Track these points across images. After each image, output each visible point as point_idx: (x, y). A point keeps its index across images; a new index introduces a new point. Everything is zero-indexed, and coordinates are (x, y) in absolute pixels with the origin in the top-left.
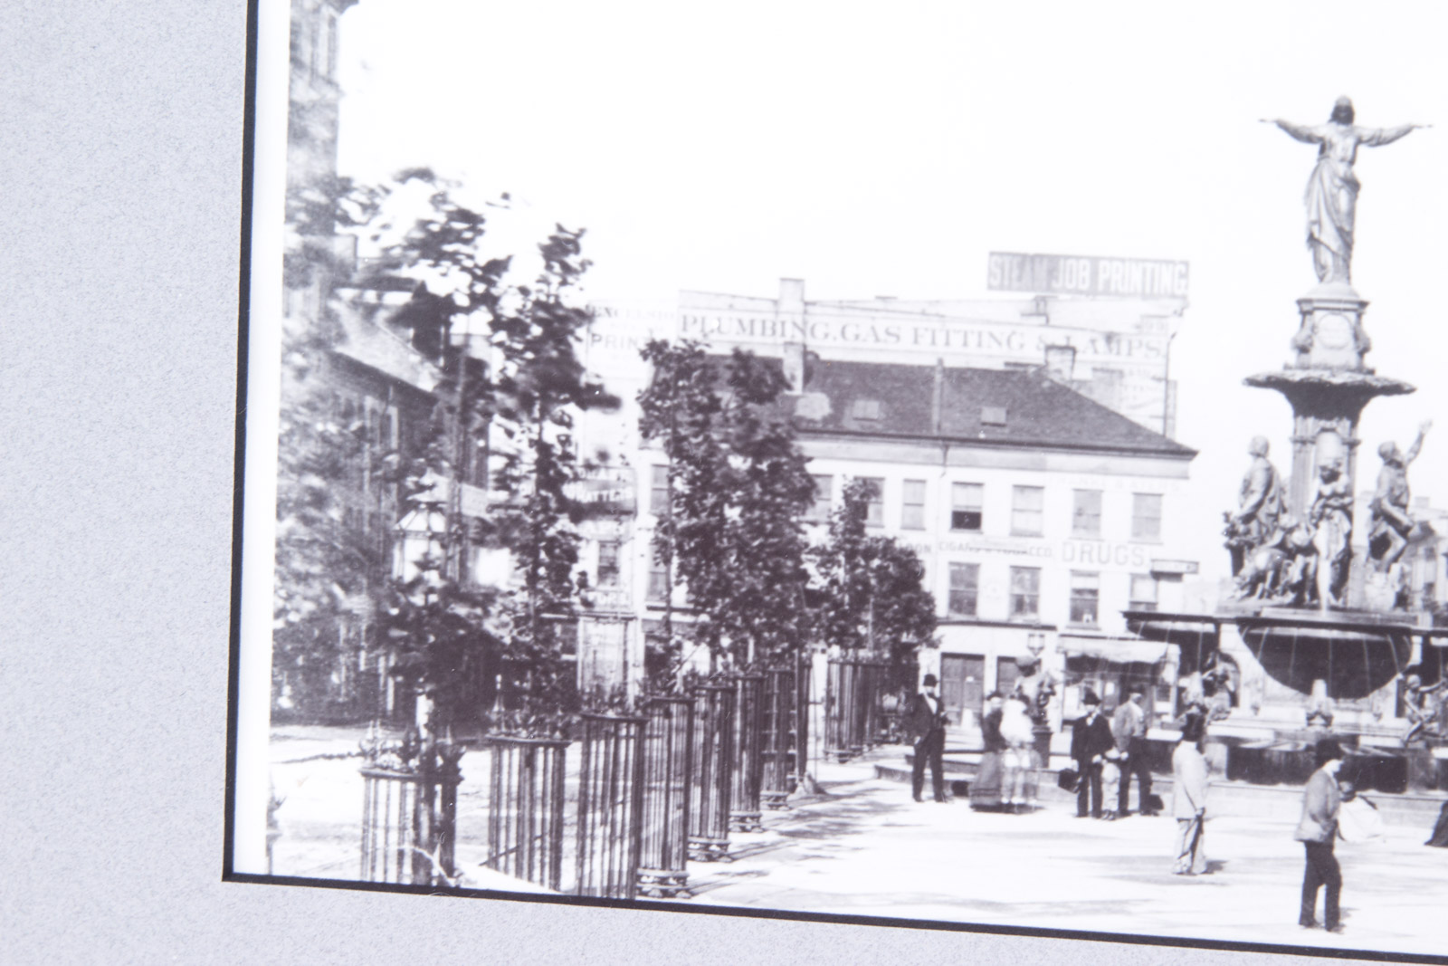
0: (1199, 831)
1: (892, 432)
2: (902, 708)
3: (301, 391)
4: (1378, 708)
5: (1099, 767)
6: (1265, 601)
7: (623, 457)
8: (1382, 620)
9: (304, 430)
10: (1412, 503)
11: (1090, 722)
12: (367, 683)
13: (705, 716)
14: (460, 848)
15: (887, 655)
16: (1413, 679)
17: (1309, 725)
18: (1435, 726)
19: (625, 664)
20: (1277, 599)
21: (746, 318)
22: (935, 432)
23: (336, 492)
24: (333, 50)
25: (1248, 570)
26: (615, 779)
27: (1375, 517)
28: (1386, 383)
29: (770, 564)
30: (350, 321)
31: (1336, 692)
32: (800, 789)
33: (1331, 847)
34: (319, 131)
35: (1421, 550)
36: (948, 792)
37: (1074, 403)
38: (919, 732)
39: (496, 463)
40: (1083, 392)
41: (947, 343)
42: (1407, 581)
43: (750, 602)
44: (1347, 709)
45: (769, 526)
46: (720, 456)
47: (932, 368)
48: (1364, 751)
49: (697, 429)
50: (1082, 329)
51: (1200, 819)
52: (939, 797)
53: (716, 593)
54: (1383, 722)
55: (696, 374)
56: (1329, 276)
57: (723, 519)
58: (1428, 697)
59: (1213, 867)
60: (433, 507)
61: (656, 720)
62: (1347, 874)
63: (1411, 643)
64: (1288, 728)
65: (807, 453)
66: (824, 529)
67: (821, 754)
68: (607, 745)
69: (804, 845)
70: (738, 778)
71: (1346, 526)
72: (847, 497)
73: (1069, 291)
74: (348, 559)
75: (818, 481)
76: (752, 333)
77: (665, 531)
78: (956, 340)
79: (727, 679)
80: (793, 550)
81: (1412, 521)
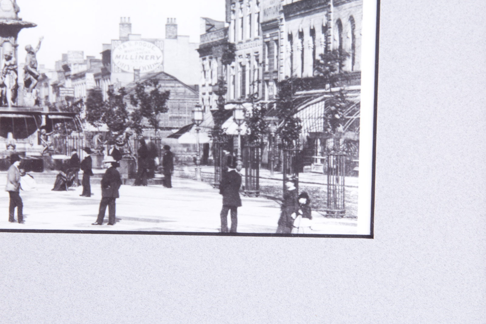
4: (32, 142)
8: (30, 110)
10: (38, 67)
16: (43, 131)
17: (8, 149)
18: (52, 147)
27: (26, 72)
28: (26, 24)
31: (16, 137)
33: (18, 193)
35: (43, 84)
42: (39, 95)
44: (21, 143)
48: (28, 158)
54: (33, 147)
58: (49, 137)
62: (25, 202)
63: (42, 118)
71: (15, 76)
81: (39, 74)
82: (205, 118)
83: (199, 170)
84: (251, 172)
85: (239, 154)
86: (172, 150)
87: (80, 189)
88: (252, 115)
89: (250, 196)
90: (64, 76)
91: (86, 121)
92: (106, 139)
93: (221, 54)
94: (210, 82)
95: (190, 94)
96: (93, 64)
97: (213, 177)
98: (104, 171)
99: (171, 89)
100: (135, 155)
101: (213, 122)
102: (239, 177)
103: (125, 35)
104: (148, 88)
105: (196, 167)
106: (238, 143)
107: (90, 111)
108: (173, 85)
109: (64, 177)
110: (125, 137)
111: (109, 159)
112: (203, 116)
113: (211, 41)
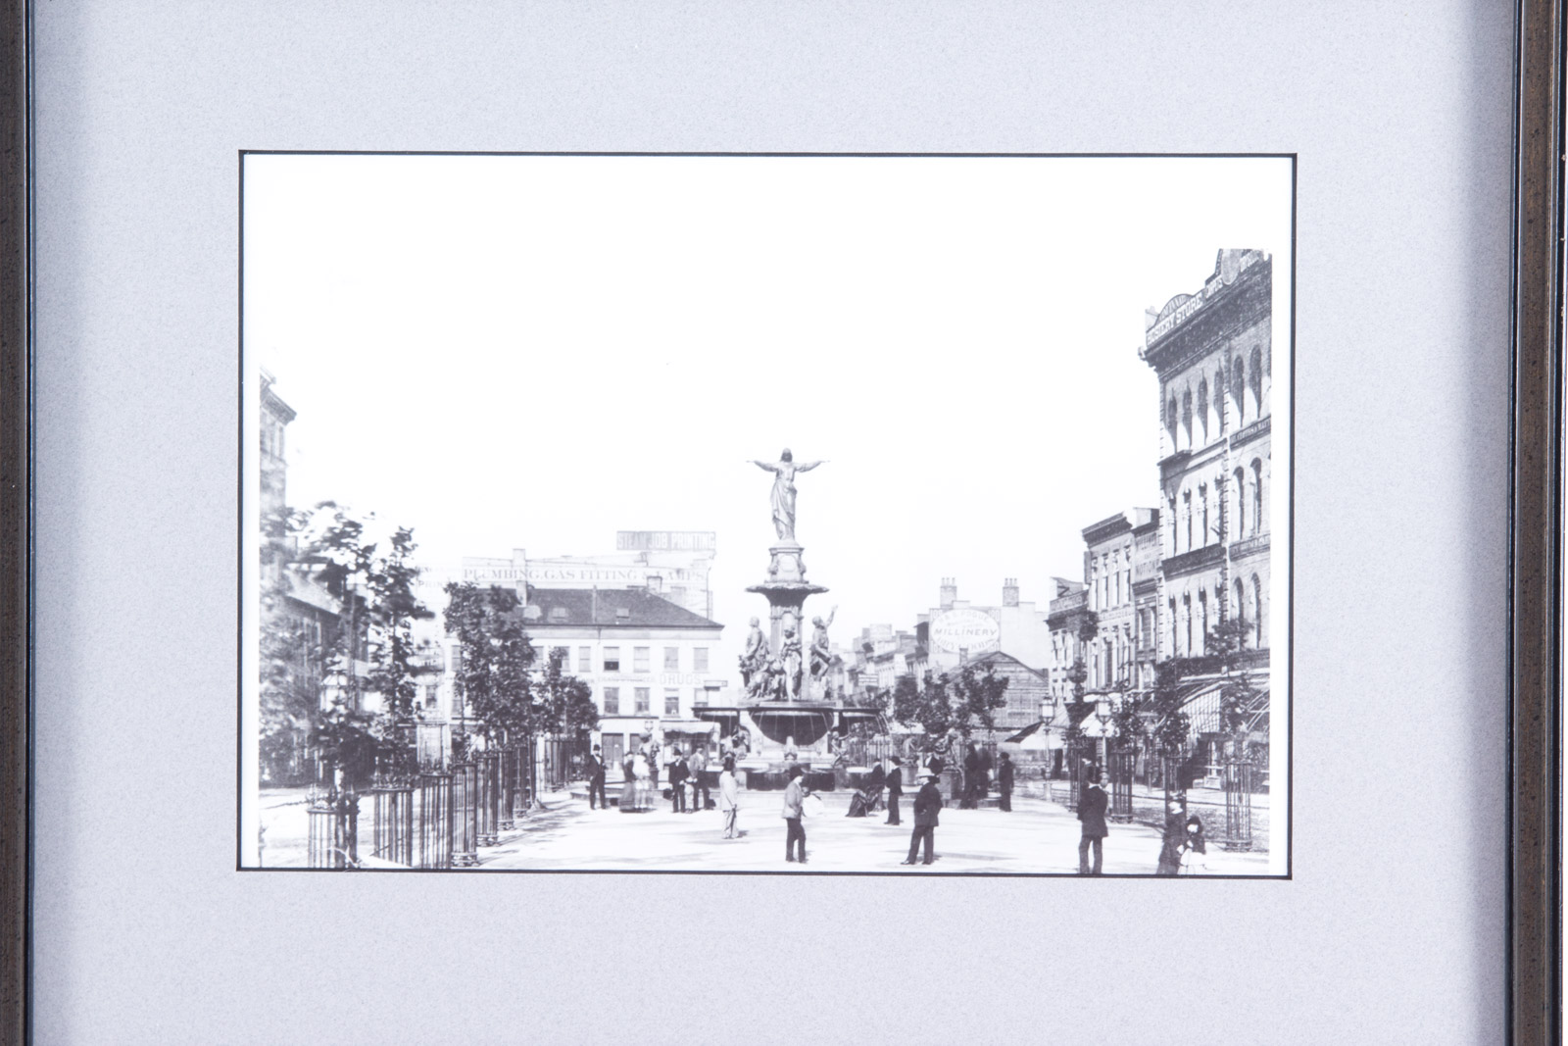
0: (734, 816)
1: (572, 623)
2: (583, 762)
3: (270, 617)
4: (819, 749)
5: (683, 787)
6: (761, 699)
7: (437, 642)
8: (818, 705)
9: (272, 637)
11: (677, 764)
12: (308, 765)
13: (483, 772)
14: (359, 847)
15: (574, 736)
16: (835, 733)
17: (786, 759)
18: (847, 756)
19: (442, 747)
20: (767, 697)
21: (497, 570)
22: (594, 622)
23: (290, 668)
24: (282, 444)
25: (752, 684)
26: (438, 807)
27: (813, 654)
28: (814, 587)
29: (514, 693)
30: (295, 580)
31: (798, 742)
32: (533, 806)
33: (800, 820)
34: (276, 484)
35: (836, 669)
36: (608, 804)
37: (662, 605)
38: (592, 774)
39: (372, 649)
40: (666, 599)
41: (598, 577)
42: (830, 685)
43: (504, 713)
45: (512, 674)
46: (486, 640)
47: (591, 590)
49: (473, 627)
50: (664, 568)
51: (734, 810)
52: (604, 807)
53: (486, 709)
54: (821, 756)
55: (473, 599)
56: (784, 537)
57: (489, 671)
58: (843, 742)
59: (742, 834)
60: (340, 673)
61: (458, 775)
62: (808, 833)
63: (833, 716)
64: (775, 762)
65: (530, 636)
66: (540, 674)
67: (543, 788)
68: (434, 790)
69: (536, 835)
70: (501, 803)
71: (799, 659)
72: (551, 657)
73: (657, 549)
74: (297, 701)
75: (536, 650)
76: (500, 577)
77: (459, 679)
78: (602, 576)
79: (494, 752)
80: (525, 685)
81: (831, 655)
82: (1057, 714)
83: (1048, 786)
84: (1120, 788)
85: (1104, 764)
86: (1012, 758)
87: (885, 814)
88: (1121, 710)
89: (1119, 822)
90: (864, 658)
91: (893, 719)
92: (921, 745)
93: (1078, 627)
94: (1063, 665)
95: (1036, 681)
96: (905, 641)
97: (1069, 796)
98: (917, 789)
99: (1010, 674)
100: (961, 766)
101: (1068, 720)
102: (1103, 796)
103: (947, 602)
104: (979, 674)
105: (1044, 782)
106: (1103, 748)
107: (900, 706)
108: (1013, 669)
109: (863, 798)
110: (947, 742)
111: (925, 772)
112: (1054, 711)
113: (1064, 609)
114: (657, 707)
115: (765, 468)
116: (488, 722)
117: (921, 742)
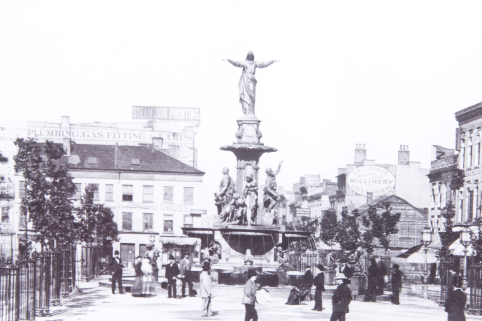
0: (210, 301)
1: (101, 168)
2: (107, 262)
4: (268, 258)
5: (175, 281)
6: (229, 223)
7: (9, 178)
8: (268, 228)
10: (277, 189)
11: (171, 265)
13: (40, 267)
15: (102, 244)
16: (280, 248)
17: (245, 264)
18: (287, 264)
19: (12, 250)
20: (233, 222)
21: (50, 130)
22: (116, 168)
25: (223, 213)
26: (9, 289)
27: (265, 194)
28: (268, 148)
29: (61, 214)
31: (254, 253)
32: (73, 291)
33: (254, 306)
35: (281, 205)
36: (124, 290)
37: (163, 157)
38: (114, 271)
40: (166, 153)
41: (119, 137)
42: (277, 215)
43: (54, 227)
44: (258, 259)
45: (60, 201)
46: (43, 177)
47: (114, 146)
48: (264, 273)
49: (34, 168)
50: (165, 132)
51: (210, 298)
52: (121, 292)
53: (42, 225)
54: (270, 263)
55: (33, 149)
56: (247, 112)
57: (44, 199)
58: (285, 254)
59: (214, 314)
61: (23, 268)
63: (279, 236)
64: (238, 266)
65: (72, 176)
66: (79, 202)
67: (80, 279)
68: (7, 278)
69: (75, 310)
70: (52, 288)
71: (255, 197)
72: (86, 191)
73: (160, 119)
75: (76, 185)
76: (52, 135)
77: (24, 204)
78: (122, 136)
79: (47, 254)
80: (69, 209)
81: (278, 195)
82: (433, 239)
83: (426, 288)
84: (475, 291)
85: (465, 274)
86: (401, 268)
87: (313, 303)
88: (478, 238)
89: (474, 315)
90: (301, 197)
91: (320, 240)
92: (339, 257)
93: (450, 180)
94: (439, 206)
95: (419, 216)
96: (329, 187)
97: (439, 295)
98: (335, 287)
99: (401, 211)
100: (365, 273)
101: (441, 243)
102: (464, 296)
103: (360, 160)
104: (380, 211)
105: (423, 286)
106: (464, 263)
107: (325, 231)
108: (403, 207)
109: (298, 292)
110: (356, 256)
111: (340, 276)
112: (431, 237)
113: (441, 167)
114: (158, 227)
115: (235, 64)
116: (44, 233)
117: (339, 256)
